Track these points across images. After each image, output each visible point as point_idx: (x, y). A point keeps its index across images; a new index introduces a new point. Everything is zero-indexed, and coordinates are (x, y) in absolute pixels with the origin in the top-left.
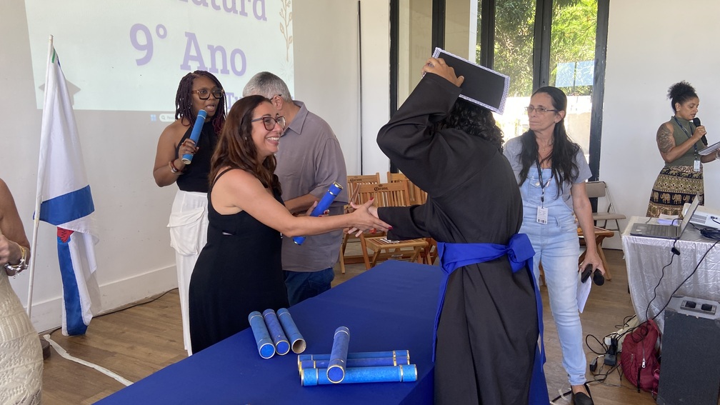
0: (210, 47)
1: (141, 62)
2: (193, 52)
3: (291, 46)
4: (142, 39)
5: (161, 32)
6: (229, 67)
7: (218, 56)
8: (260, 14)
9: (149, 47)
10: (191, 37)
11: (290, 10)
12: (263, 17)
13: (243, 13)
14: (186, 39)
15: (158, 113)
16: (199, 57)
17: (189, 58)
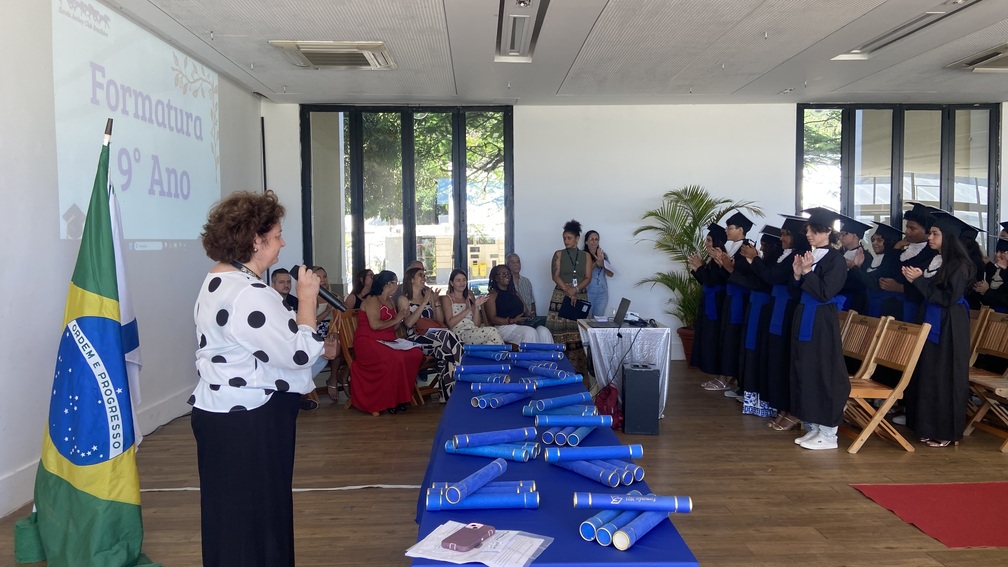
0: (167, 170)
1: (124, 188)
2: (157, 177)
3: (219, 165)
4: (124, 165)
5: (137, 156)
6: (179, 192)
7: (172, 180)
8: (198, 134)
9: (129, 172)
10: (155, 159)
11: (217, 129)
12: (201, 137)
13: (188, 134)
14: (152, 163)
15: (134, 241)
16: (160, 183)
17: (154, 182)
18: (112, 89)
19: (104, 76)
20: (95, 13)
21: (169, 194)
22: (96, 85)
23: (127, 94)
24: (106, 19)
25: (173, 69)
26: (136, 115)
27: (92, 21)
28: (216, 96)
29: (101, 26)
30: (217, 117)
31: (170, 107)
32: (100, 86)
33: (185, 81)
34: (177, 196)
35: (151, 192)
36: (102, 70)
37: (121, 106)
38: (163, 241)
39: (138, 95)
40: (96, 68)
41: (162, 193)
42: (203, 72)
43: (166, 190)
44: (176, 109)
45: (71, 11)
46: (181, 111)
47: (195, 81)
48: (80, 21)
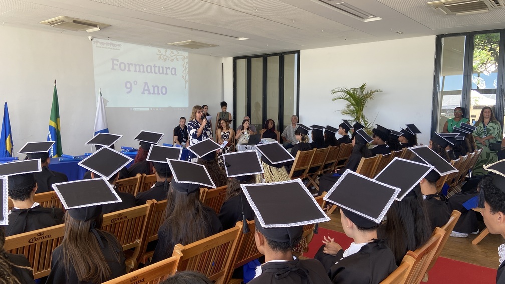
0: (153, 86)
1: (128, 93)
2: (146, 88)
3: (188, 83)
4: (129, 85)
5: (135, 83)
6: (160, 92)
7: (156, 89)
8: (174, 73)
9: (131, 88)
10: (146, 83)
11: (187, 70)
12: (175, 74)
13: (167, 74)
14: (144, 84)
15: (133, 108)
16: (148, 90)
17: (144, 90)
18: (122, 65)
19: (118, 61)
20: (113, 45)
21: (154, 93)
22: (113, 64)
23: (131, 65)
24: (119, 45)
25: (158, 54)
26: (135, 71)
27: (112, 47)
28: (187, 60)
29: (117, 47)
30: (187, 66)
31: (155, 66)
32: (117, 64)
33: (165, 57)
34: (158, 93)
35: (143, 93)
36: (118, 60)
37: (127, 69)
38: (150, 108)
39: (135, 65)
40: (113, 60)
41: (150, 93)
42: (178, 53)
43: (152, 91)
44: (159, 67)
45: (102, 46)
46: (163, 67)
47: (172, 56)
48: (105, 48)
